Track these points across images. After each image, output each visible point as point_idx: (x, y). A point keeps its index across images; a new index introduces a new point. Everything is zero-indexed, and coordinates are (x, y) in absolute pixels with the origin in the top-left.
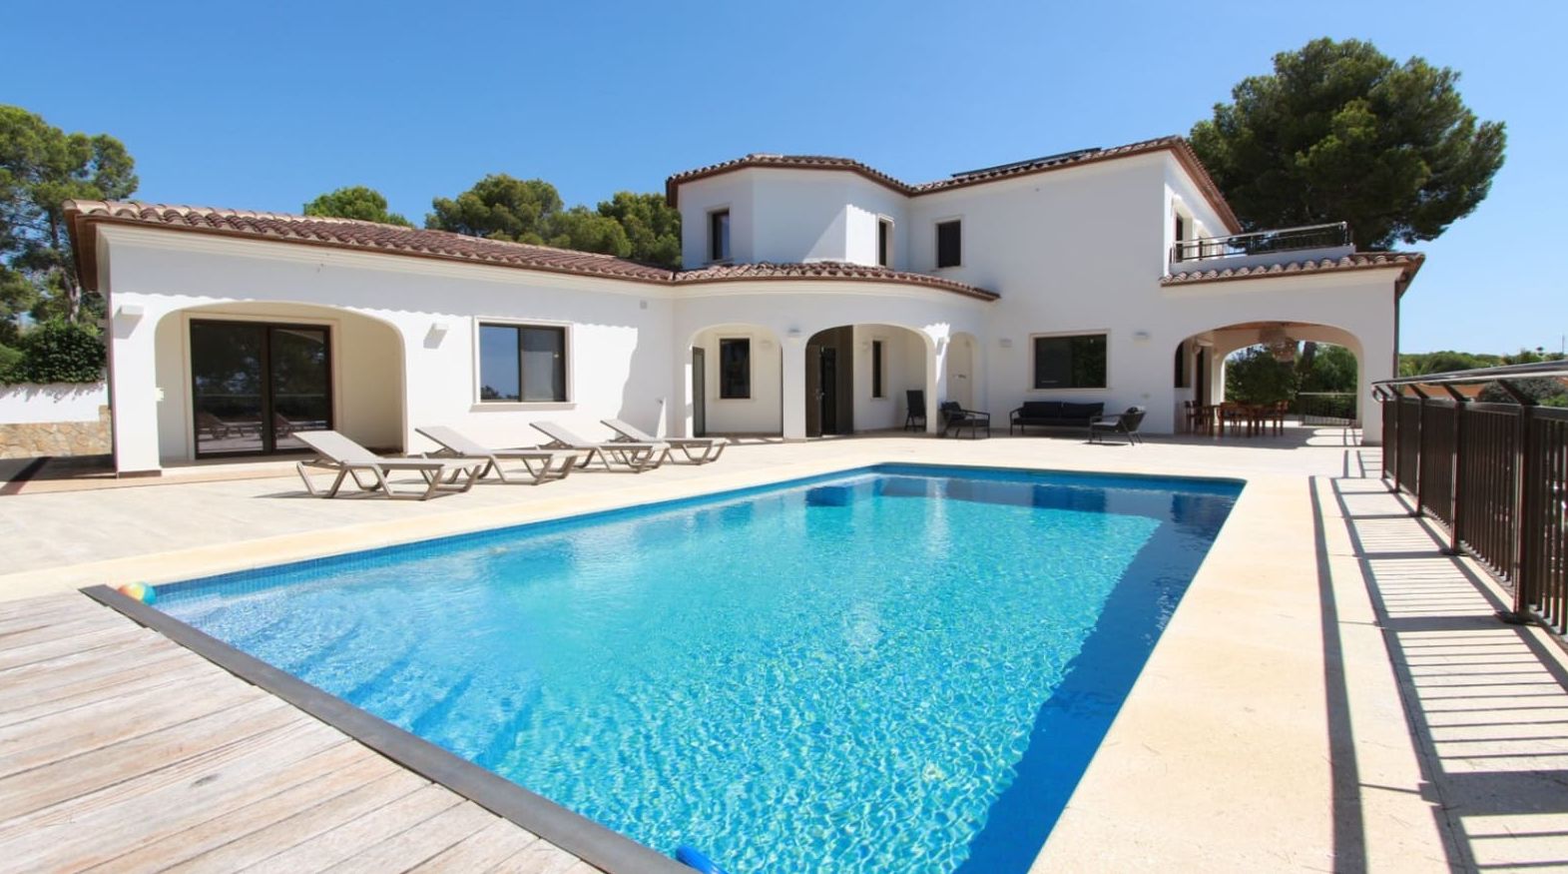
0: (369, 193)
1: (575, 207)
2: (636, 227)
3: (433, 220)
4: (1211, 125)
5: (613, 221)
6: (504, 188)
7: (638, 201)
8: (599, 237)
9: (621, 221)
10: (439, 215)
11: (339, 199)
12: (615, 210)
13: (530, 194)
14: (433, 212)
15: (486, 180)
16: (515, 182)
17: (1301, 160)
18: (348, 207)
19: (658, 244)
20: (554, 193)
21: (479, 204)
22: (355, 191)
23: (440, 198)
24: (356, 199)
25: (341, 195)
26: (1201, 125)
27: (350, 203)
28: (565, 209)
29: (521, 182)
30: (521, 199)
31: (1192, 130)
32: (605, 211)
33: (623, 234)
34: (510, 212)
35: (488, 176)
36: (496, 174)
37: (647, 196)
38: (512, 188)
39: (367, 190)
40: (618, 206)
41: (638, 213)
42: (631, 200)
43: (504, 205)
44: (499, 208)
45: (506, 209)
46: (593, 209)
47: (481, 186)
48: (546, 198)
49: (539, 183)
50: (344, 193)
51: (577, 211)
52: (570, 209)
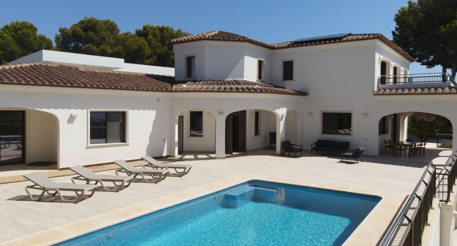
0: (28, 24)
1: (125, 32)
2: (153, 42)
3: (59, 37)
4: (407, 9)
5: (142, 40)
6: (93, 24)
7: (154, 29)
8: (136, 47)
9: (146, 40)
10: (62, 35)
11: (14, 27)
12: (143, 33)
13: (104, 27)
14: (59, 33)
15: (84, 20)
16: (98, 22)
17: (443, 29)
18: (19, 31)
19: (163, 49)
20: (116, 26)
21: (81, 31)
22: (22, 23)
23: (63, 27)
24: (23, 27)
25: (16, 25)
26: (403, 9)
27: (20, 29)
28: (121, 33)
29: (101, 21)
30: (100, 29)
31: (399, 11)
32: (139, 34)
33: (147, 46)
34: (95, 35)
35: (85, 18)
36: (89, 17)
37: (158, 27)
38: (96, 24)
39: (28, 23)
40: (145, 31)
41: (154, 35)
42: (151, 28)
43: (92, 31)
44: (91, 33)
45: (94, 33)
46: (133, 32)
47: (81, 22)
48: (112, 27)
49: (109, 21)
50: (17, 24)
51: (126, 34)
52: (123, 33)
